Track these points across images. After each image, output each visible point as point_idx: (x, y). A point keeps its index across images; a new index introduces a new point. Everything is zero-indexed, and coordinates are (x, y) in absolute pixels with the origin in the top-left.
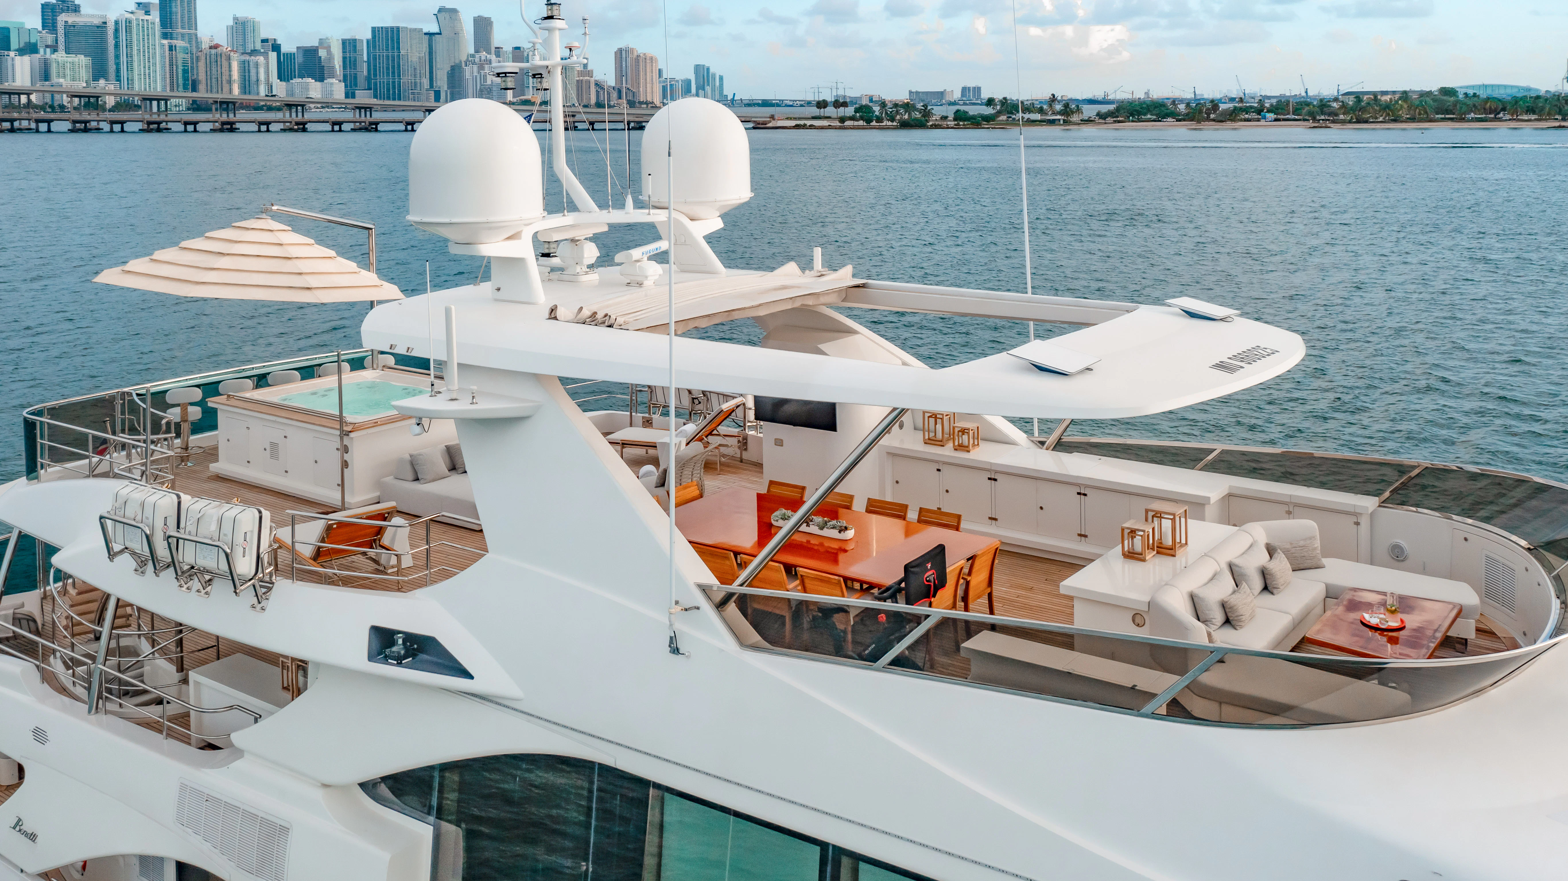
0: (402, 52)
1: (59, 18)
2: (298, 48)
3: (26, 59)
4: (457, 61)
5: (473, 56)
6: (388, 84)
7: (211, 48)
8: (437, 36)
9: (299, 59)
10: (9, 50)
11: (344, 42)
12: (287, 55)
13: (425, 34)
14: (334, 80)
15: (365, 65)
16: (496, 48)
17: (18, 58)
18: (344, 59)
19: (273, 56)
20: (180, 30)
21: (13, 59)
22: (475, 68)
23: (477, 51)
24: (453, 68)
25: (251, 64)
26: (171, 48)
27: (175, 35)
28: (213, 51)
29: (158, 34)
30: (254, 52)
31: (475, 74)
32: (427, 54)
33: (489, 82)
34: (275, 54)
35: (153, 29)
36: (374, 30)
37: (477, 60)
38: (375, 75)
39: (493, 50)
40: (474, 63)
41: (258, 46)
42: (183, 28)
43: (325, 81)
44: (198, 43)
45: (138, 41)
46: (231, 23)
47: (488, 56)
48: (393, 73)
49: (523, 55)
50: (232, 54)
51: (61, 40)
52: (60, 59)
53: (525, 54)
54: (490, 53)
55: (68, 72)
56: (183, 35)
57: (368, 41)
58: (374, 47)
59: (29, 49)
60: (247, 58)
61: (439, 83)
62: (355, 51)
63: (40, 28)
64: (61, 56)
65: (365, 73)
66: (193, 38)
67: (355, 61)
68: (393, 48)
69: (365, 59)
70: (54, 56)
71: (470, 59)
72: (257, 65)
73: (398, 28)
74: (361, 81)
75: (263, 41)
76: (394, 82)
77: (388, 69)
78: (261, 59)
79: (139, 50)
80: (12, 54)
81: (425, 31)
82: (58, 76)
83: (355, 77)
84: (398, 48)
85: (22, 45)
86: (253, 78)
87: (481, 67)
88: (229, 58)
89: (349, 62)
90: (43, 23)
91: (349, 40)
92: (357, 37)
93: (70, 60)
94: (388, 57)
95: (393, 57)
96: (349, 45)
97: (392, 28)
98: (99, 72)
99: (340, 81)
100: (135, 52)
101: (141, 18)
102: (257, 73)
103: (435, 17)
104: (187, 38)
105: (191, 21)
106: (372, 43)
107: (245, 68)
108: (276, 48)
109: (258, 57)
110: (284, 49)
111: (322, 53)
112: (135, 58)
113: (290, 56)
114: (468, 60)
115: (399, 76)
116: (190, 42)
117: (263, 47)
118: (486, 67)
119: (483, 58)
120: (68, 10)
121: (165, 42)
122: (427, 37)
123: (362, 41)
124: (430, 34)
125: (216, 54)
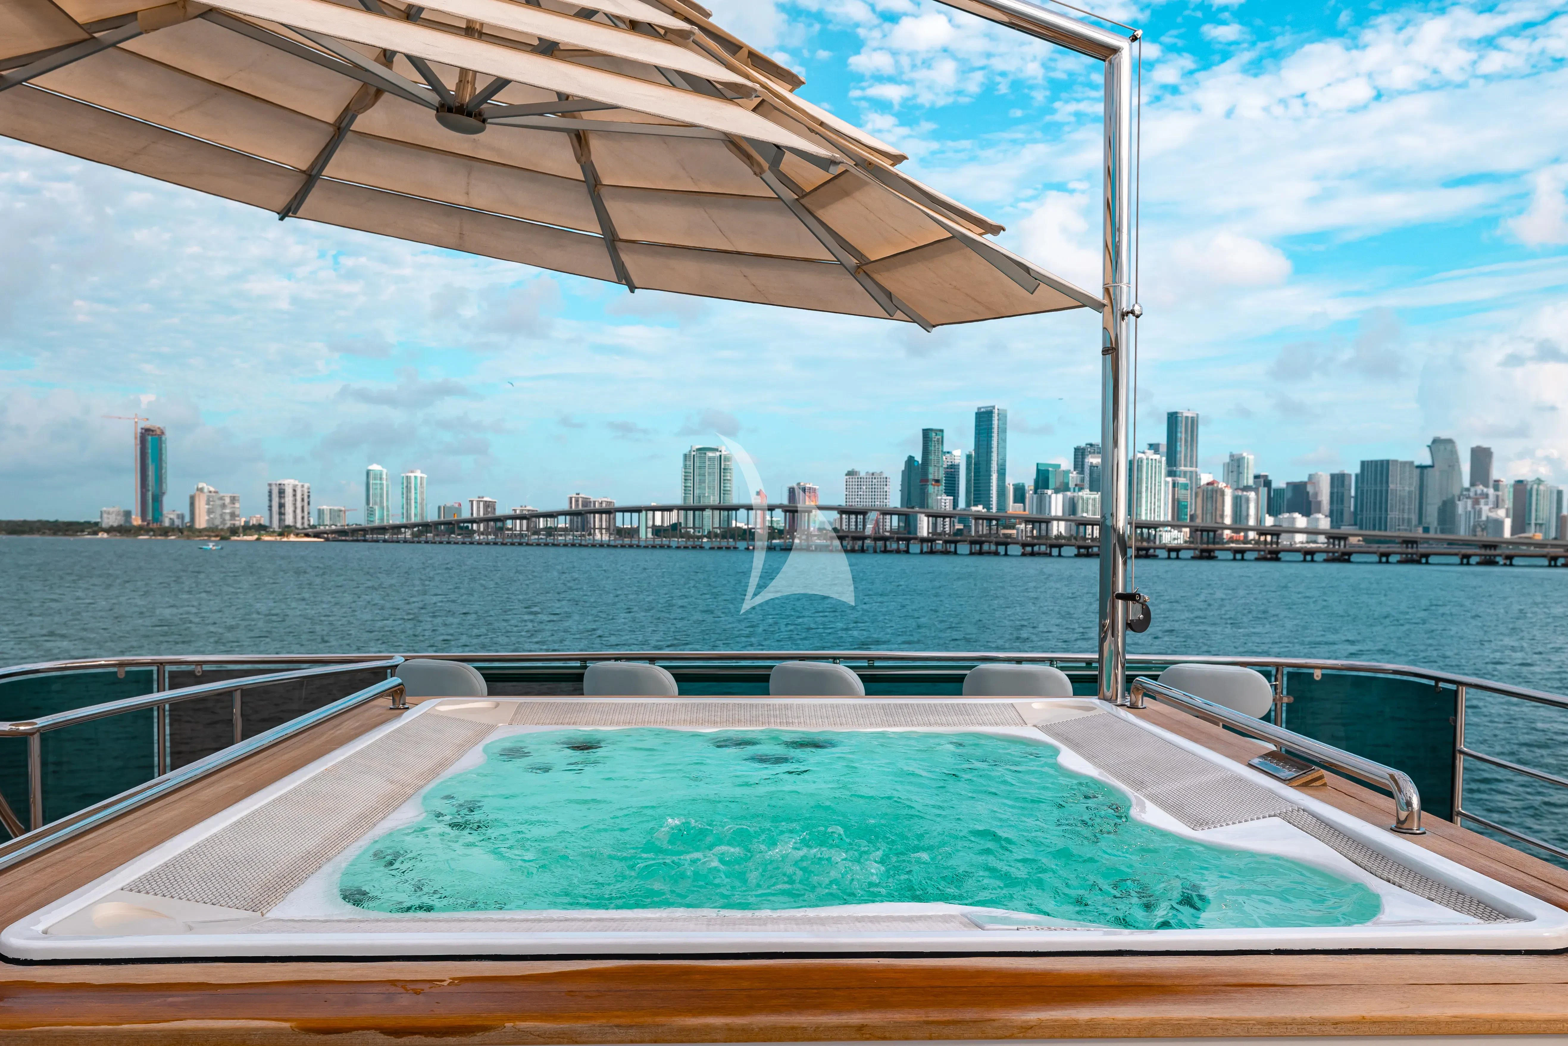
0: (1391, 486)
1: (1086, 460)
2: (1288, 484)
3: (1060, 496)
4: (1450, 496)
5: (1468, 490)
6: (1374, 520)
7: (1208, 484)
8: (1429, 469)
9: (1289, 495)
10: (1048, 488)
11: (1333, 477)
12: (1276, 490)
13: (1418, 467)
14: (1320, 516)
15: (1352, 500)
16: (1495, 481)
17: (1054, 496)
18: (1332, 494)
19: (1263, 491)
20: (1183, 468)
21: (1050, 497)
22: (1469, 503)
23: (1473, 484)
24: (1445, 503)
25: (1243, 499)
26: (1174, 485)
27: (1178, 473)
28: (1210, 487)
29: (1163, 472)
30: (1247, 488)
31: (1469, 508)
32: (1418, 488)
33: (1484, 518)
34: (1266, 489)
35: (1160, 467)
36: (1363, 464)
37: (1472, 494)
38: (1362, 511)
39: (1491, 483)
40: (1468, 497)
41: (1251, 482)
42: (1185, 466)
43: (1312, 516)
44: (1198, 479)
45: (1147, 478)
46: (1227, 460)
47: (1485, 490)
48: (1381, 508)
49: (1526, 488)
50: (1225, 490)
51: (1087, 479)
52: (1085, 496)
53: (1529, 487)
54: (1487, 486)
55: (1090, 507)
56: (1185, 473)
57: (1357, 476)
58: (1363, 482)
59: (1063, 488)
60: (1240, 493)
61: (1429, 519)
62: (1343, 484)
63: (1072, 469)
64: (1086, 493)
65: (1352, 509)
66: (1194, 477)
67: (1343, 495)
68: (1381, 483)
69: (1353, 493)
70: (1080, 494)
71: (1465, 493)
72: (1248, 500)
73: (1388, 461)
74: (1346, 516)
75: (1257, 477)
76: (1380, 518)
77: (1375, 503)
78: (1252, 495)
79: (1147, 487)
80: (1049, 492)
81: (1417, 463)
82: (1083, 511)
83: (1342, 513)
84: (1387, 482)
85: (1058, 484)
86: (1244, 513)
87: (1476, 502)
88: (1223, 493)
89: (1337, 497)
90: (1075, 465)
91: (1337, 475)
92: (1346, 472)
93: (1092, 496)
94: (1375, 491)
95: (1381, 491)
96: (1338, 480)
97: (1382, 462)
99: (1326, 516)
100: (1144, 489)
101: (1151, 457)
102: (1248, 508)
103: (1428, 449)
104: (1188, 475)
105: (1192, 461)
106: (1361, 478)
107: (1237, 503)
108: (1267, 483)
109: (1248, 494)
110: (1274, 485)
111: (1310, 489)
112: (1144, 495)
113: (1279, 492)
114: (1461, 494)
115: (1386, 511)
116: (1191, 479)
117: (1255, 483)
118: (1482, 501)
119: (1479, 492)
120: (1094, 453)
121: (1170, 479)
122: (1418, 471)
123: (1350, 475)
124: (1422, 468)
125: (1212, 490)
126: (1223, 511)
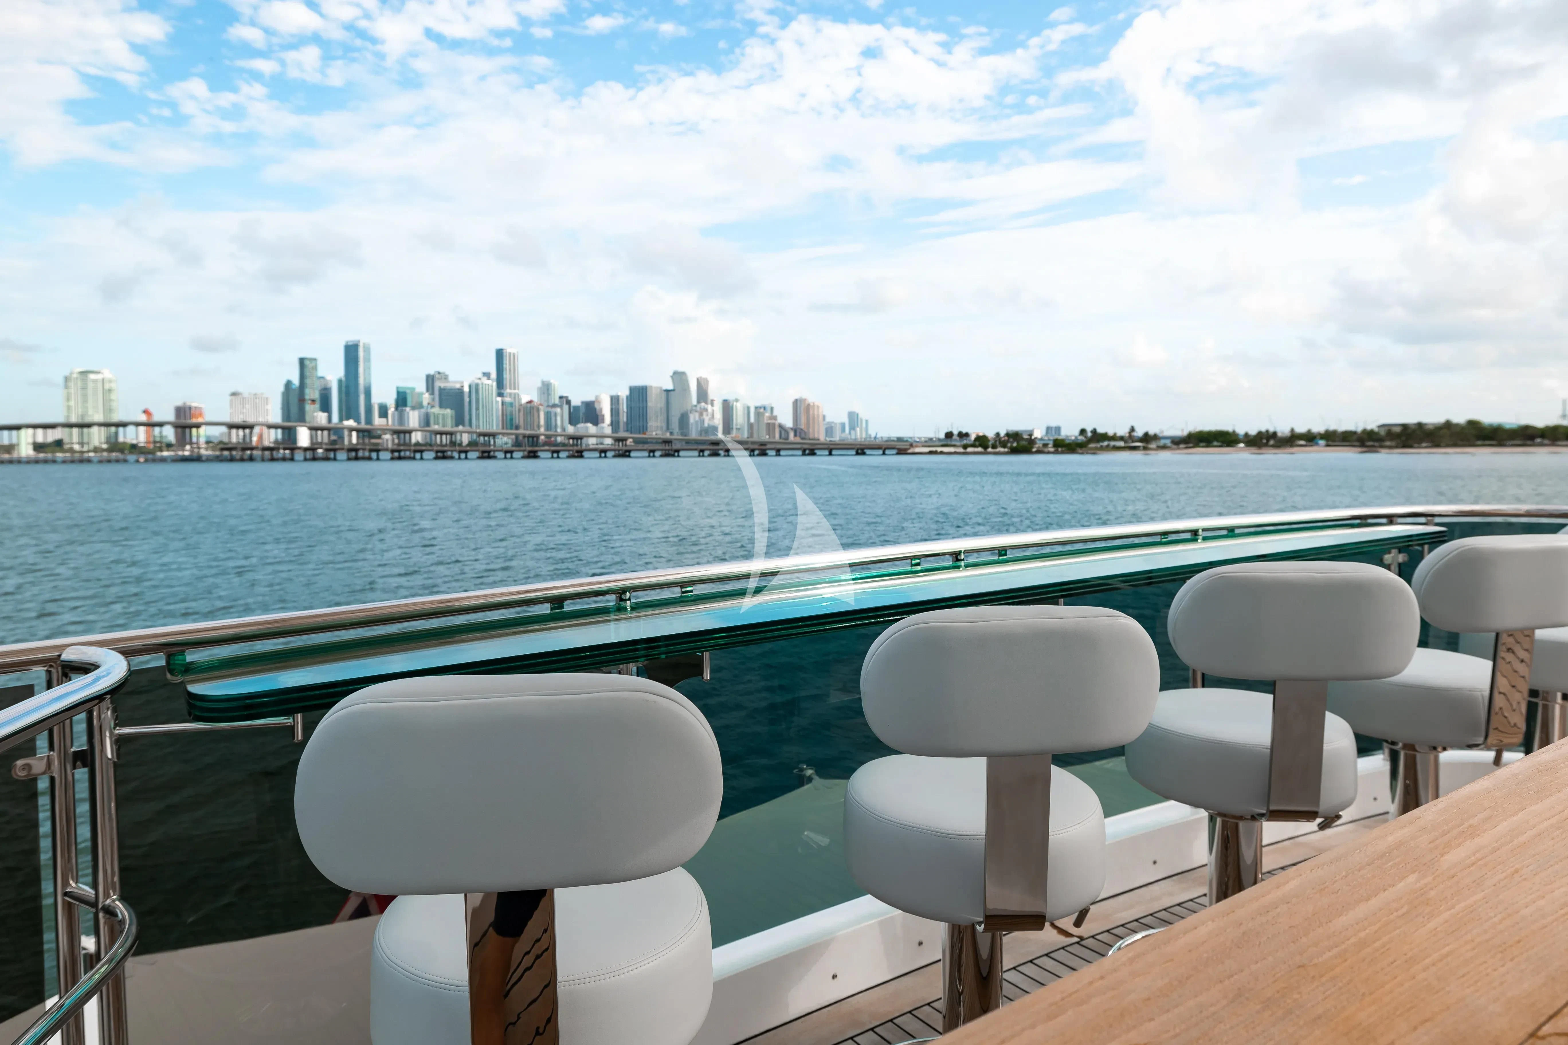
0: (649, 404)
1: (436, 385)
2: (582, 402)
3: (416, 411)
4: (685, 410)
5: (696, 406)
6: (640, 427)
7: (527, 403)
8: (672, 393)
9: (583, 410)
10: (409, 406)
11: (612, 398)
12: (574, 407)
13: (664, 391)
14: (604, 425)
15: (625, 414)
16: (711, 400)
17: (412, 411)
18: (611, 410)
19: (566, 408)
20: (508, 391)
21: (410, 411)
22: (697, 414)
23: (698, 403)
24: (682, 415)
25: (553, 414)
26: (503, 403)
27: (505, 395)
28: (529, 405)
29: (495, 393)
30: (554, 406)
31: (697, 418)
32: (665, 405)
33: (706, 425)
34: (567, 406)
35: (492, 390)
36: (630, 389)
37: (698, 409)
38: (631, 421)
39: (709, 402)
40: (696, 411)
41: (557, 401)
42: (510, 389)
43: (599, 425)
44: (519, 400)
45: (483, 398)
46: (540, 386)
47: (706, 406)
48: (643, 419)
49: (729, 405)
50: (540, 407)
51: (437, 399)
52: (436, 412)
53: (731, 405)
54: (707, 404)
55: (440, 419)
56: (510, 394)
57: (627, 397)
58: (631, 401)
59: (419, 406)
60: (550, 409)
61: (673, 426)
62: (618, 404)
63: (425, 392)
64: (436, 410)
65: (625, 419)
66: (516, 397)
67: (619, 411)
68: (643, 401)
69: (625, 409)
70: (432, 410)
71: (694, 408)
72: (556, 414)
73: (646, 387)
74: (622, 425)
75: (560, 398)
76: (643, 426)
77: (639, 416)
78: (558, 411)
79: (483, 405)
80: (410, 408)
81: (664, 388)
82: (435, 424)
83: (618, 423)
84: (646, 401)
85: (414, 403)
86: (553, 424)
87: (701, 414)
88: (538, 411)
89: (615, 412)
90: (426, 388)
91: (615, 397)
92: (620, 394)
93: (442, 412)
94: (639, 407)
95: (643, 408)
96: (615, 400)
97: (643, 387)
98: (459, 420)
99: (608, 425)
100: (481, 407)
101: (485, 383)
102: (556, 420)
103: (671, 378)
104: (513, 396)
105: (515, 385)
106: (630, 398)
107: (548, 416)
108: (568, 402)
109: (556, 409)
110: (573, 403)
111: (598, 406)
112: (481, 411)
113: (576, 408)
114: (692, 409)
115: (647, 421)
116: (514, 399)
117: (560, 402)
118: (705, 414)
119: (702, 407)
120: (441, 379)
121: (499, 399)
122: (665, 393)
123: (623, 396)
124: (667, 391)
125: (530, 407)
126: (539, 422)
